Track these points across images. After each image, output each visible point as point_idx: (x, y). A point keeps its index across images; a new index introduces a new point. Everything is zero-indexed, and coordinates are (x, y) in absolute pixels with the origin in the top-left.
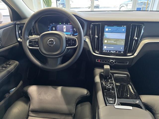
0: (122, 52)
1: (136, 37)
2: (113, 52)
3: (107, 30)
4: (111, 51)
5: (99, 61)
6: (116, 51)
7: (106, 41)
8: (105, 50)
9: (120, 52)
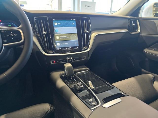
0: (77, 47)
1: (86, 30)
2: (68, 48)
3: (56, 24)
4: (66, 47)
5: (55, 62)
6: (71, 47)
7: (58, 38)
8: (59, 48)
9: (75, 47)
